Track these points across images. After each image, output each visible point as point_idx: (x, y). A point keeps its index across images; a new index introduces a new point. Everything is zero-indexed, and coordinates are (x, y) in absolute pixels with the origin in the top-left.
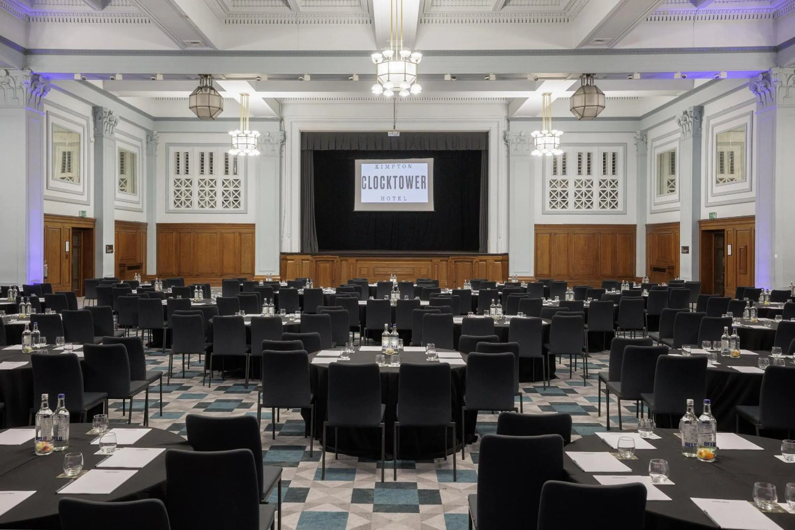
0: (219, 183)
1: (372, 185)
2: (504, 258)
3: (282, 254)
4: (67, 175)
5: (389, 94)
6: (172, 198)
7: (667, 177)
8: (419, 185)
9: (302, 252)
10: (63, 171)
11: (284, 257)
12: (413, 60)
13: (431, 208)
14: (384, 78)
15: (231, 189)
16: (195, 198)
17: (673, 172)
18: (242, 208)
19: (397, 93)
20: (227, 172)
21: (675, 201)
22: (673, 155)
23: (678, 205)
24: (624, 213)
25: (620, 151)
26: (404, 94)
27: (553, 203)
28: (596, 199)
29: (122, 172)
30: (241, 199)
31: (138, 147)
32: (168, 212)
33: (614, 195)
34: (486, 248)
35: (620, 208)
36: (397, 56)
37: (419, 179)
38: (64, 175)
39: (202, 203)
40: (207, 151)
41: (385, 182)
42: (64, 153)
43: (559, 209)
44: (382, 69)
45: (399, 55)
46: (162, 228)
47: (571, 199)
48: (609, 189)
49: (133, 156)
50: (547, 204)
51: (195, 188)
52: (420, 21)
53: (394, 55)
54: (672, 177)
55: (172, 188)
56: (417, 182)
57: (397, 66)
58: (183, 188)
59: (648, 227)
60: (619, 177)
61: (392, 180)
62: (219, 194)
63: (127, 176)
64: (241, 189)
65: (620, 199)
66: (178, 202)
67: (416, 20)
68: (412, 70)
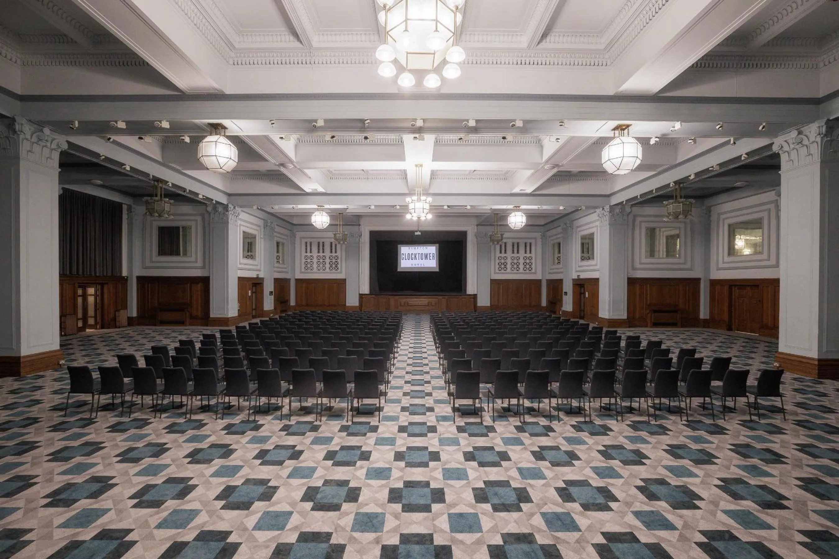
0: (328, 257)
1: (407, 258)
2: (475, 296)
3: (360, 294)
4: (250, 254)
5: (415, 219)
6: (303, 266)
7: (557, 255)
8: (431, 258)
9: (371, 293)
10: (248, 252)
11: (361, 296)
12: (428, 201)
13: (438, 270)
14: (413, 211)
15: (334, 261)
16: (315, 266)
17: (559, 252)
18: (339, 271)
19: (419, 218)
20: (331, 252)
21: (561, 268)
22: (559, 244)
23: (562, 270)
24: (535, 273)
25: (533, 241)
26: (423, 219)
27: (500, 269)
28: (521, 266)
29: (278, 252)
30: (339, 266)
31: (286, 239)
32: (301, 273)
33: (530, 264)
34: (465, 291)
35: (533, 271)
36: (419, 200)
37: (431, 255)
38: (248, 254)
39: (319, 268)
40: (321, 241)
41: (414, 256)
42: (248, 243)
43: (503, 271)
44: (411, 206)
45: (420, 200)
46: (297, 280)
47: (509, 266)
48: (528, 261)
49: (283, 244)
50: (497, 269)
51: (315, 260)
52: (431, 179)
53: (418, 199)
54: (559, 255)
55: (304, 261)
56: (430, 256)
57: (419, 205)
58: (309, 261)
59: (547, 280)
60: (533, 255)
61: (417, 255)
62: (315, 263)
63: (280, 254)
64: (339, 261)
65: (533, 266)
66: (306, 268)
67: (429, 177)
68: (427, 206)
